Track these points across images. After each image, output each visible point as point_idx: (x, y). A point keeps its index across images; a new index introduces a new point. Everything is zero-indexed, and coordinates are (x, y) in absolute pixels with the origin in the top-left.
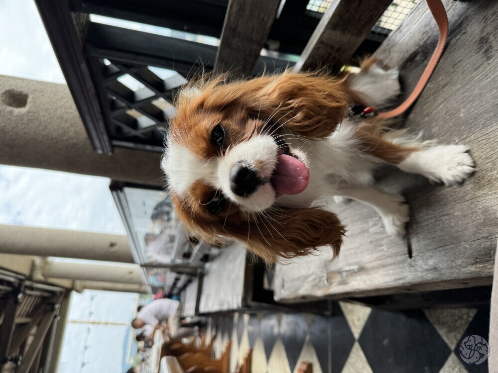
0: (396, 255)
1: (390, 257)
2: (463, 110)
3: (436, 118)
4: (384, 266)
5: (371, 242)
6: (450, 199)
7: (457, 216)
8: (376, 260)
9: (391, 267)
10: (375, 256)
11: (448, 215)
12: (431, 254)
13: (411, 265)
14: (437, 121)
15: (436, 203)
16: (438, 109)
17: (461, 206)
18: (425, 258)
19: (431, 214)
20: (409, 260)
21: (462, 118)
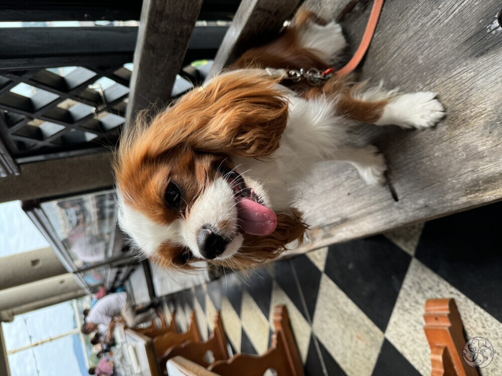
0: (380, 201)
1: (374, 204)
2: (420, 57)
3: (393, 67)
4: (370, 213)
5: (349, 194)
6: (426, 142)
7: (438, 156)
8: (359, 209)
9: (378, 213)
10: (356, 206)
11: (428, 156)
12: (418, 194)
13: (398, 208)
14: (394, 70)
15: (412, 148)
16: (393, 58)
17: (440, 147)
18: (413, 199)
19: (410, 158)
20: (396, 204)
21: (421, 64)
